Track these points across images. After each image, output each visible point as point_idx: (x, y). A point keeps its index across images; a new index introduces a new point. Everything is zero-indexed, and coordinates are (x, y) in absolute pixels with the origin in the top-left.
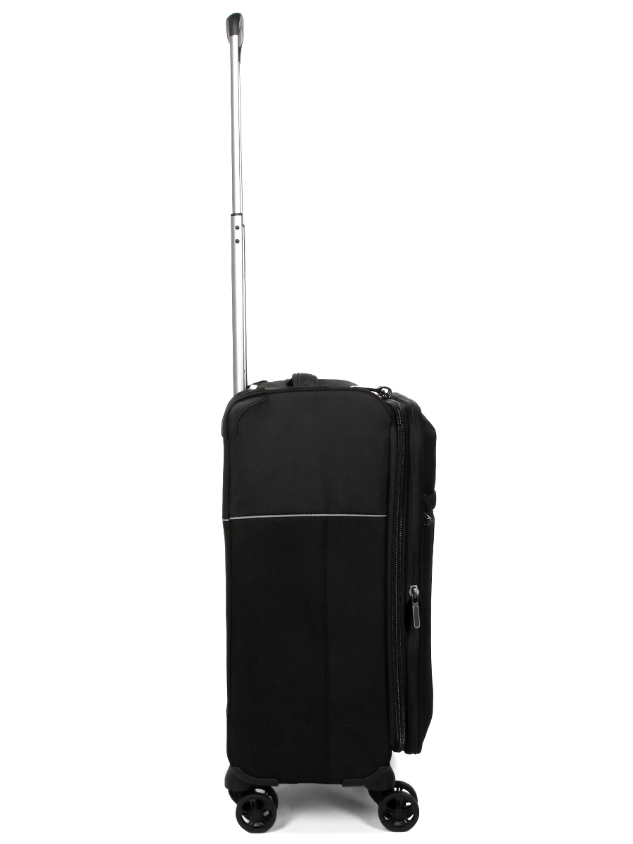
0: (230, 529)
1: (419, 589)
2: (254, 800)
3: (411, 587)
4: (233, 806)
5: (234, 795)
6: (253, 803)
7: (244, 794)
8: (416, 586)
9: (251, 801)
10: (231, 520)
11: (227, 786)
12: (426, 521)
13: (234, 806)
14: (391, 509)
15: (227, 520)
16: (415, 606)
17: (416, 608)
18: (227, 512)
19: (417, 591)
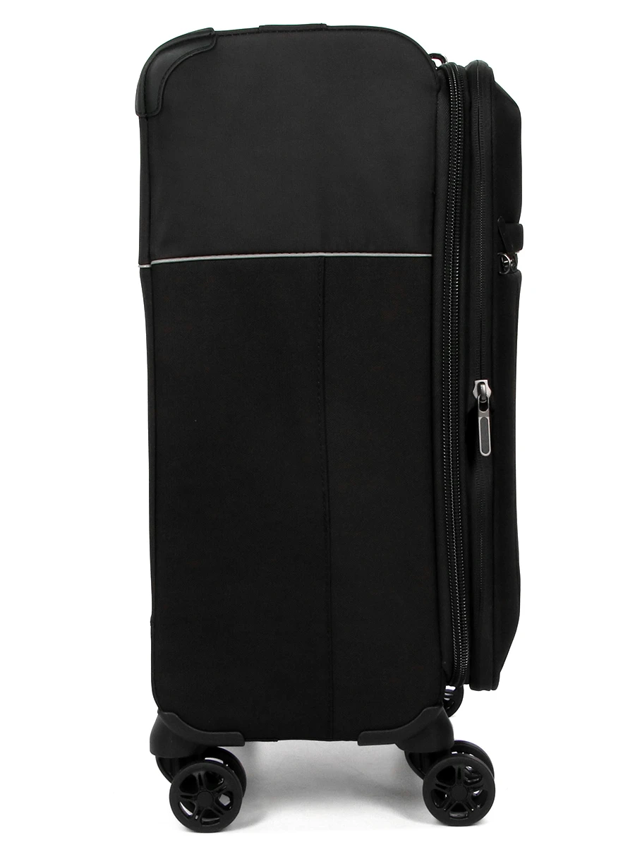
0: (151, 280)
1: (491, 385)
2: (202, 773)
3: (477, 382)
4: (164, 786)
5: (166, 767)
6: (200, 776)
7: (184, 762)
8: (486, 381)
9: (196, 775)
10: (153, 265)
11: (153, 751)
12: (503, 266)
13: (166, 785)
14: (439, 246)
15: (148, 266)
16: (484, 416)
17: (484, 419)
18: (147, 253)
19: (487, 389)
